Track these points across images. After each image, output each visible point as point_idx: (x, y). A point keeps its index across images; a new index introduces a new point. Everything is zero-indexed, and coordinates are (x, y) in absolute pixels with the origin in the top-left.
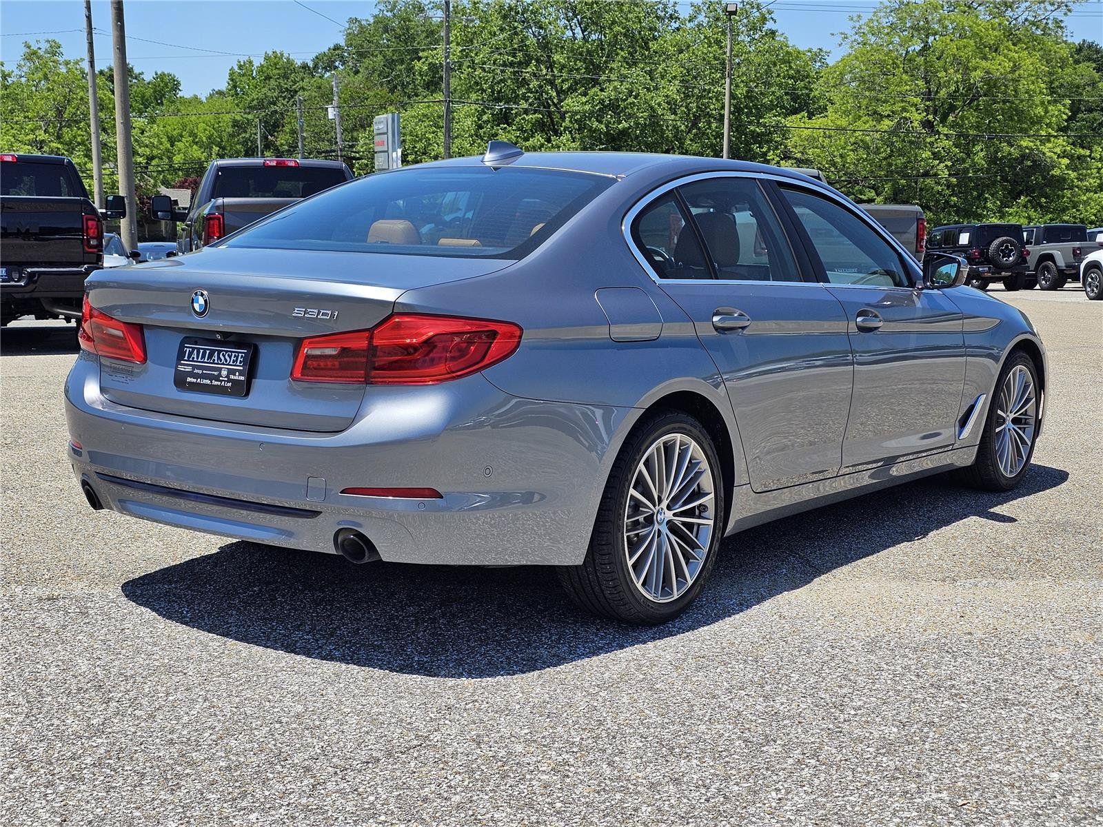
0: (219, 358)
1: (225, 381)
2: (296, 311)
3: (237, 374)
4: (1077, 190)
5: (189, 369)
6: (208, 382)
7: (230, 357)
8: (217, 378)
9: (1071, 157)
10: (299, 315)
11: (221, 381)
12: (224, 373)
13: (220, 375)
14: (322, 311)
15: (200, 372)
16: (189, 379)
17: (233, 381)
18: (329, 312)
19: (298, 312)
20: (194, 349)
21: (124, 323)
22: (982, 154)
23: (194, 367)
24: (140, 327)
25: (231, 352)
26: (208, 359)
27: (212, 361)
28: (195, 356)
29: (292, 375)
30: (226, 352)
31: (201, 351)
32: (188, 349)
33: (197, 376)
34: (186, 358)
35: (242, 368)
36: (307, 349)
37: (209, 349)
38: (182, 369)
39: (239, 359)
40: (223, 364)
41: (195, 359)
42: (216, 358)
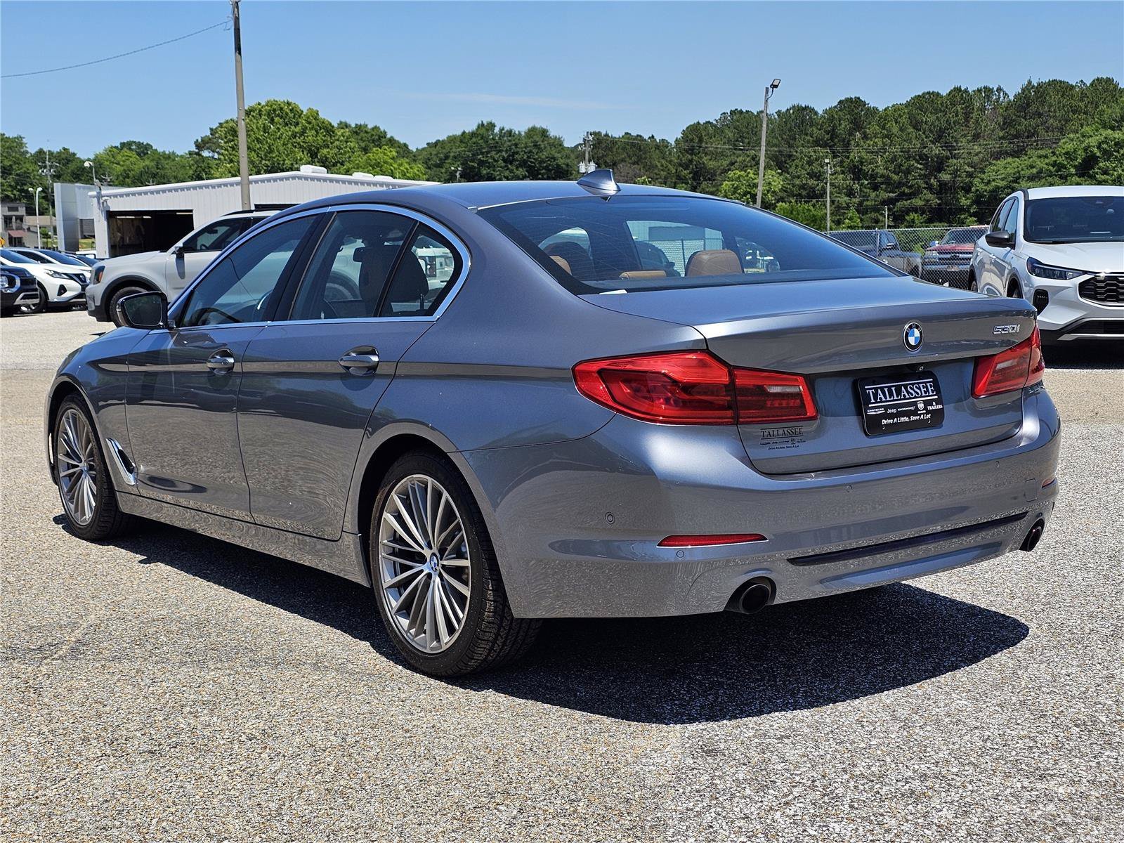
0: (908, 392)
1: (923, 414)
3: (934, 403)
5: (881, 411)
6: (906, 419)
7: (919, 388)
8: (915, 413)
10: (999, 332)
11: (920, 415)
12: (921, 406)
13: (917, 409)
15: (894, 411)
16: (884, 422)
17: (931, 412)
20: (876, 390)
23: (886, 408)
25: (918, 383)
26: (897, 397)
27: (902, 397)
28: (882, 396)
29: (973, 393)
30: (913, 384)
31: (886, 389)
32: (870, 391)
33: (892, 416)
34: (873, 401)
35: (936, 397)
36: (997, 364)
37: (893, 386)
38: (874, 413)
39: (930, 389)
40: (915, 397)
41: (884, 399)
42: (905, 393)
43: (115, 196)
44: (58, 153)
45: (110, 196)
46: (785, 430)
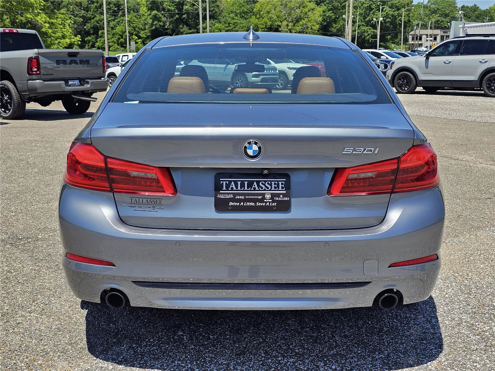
0: (259, 186)
1: (270, 202)
2: (345, 150)
3: (281, 196)
4: (53, 38)
5: (231, 196)
6: (253, 204)
7: (271, 185)
8: (262, 201)
9: (49, 23)
10: (349, 152)
11: (266, 202)
12: (268, 196)
13: (264, 198)
14: (367, 149)
15: (243, 197)
16: (231, 204)
17: (278, 202)
18: (373, 149)
19: (348, 150)
20: (230, 182)
21: (159, 167)
22: (8, 20)
23: (235, 195)
24: (168, 169)
25: (270, 181)
26: (248, 188)
27: (252, 189)
28: (234, 186)
29: (329, 192)
30: (265, 181)
31: (239, 183)
32: (224, 182)
33: (239, 201)
34: (224, 189)
35: (285, 192)
36: (349, 174)
37: (246, 181)
38: (223, 197)
39: (280, 186)
40: (265, 190)
41: (235, 189)
42: (256, 186)
43: (471, 27)
44: (471, 7)
45: (468, 27)
46: (149, 200)
